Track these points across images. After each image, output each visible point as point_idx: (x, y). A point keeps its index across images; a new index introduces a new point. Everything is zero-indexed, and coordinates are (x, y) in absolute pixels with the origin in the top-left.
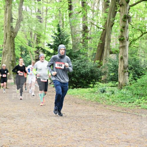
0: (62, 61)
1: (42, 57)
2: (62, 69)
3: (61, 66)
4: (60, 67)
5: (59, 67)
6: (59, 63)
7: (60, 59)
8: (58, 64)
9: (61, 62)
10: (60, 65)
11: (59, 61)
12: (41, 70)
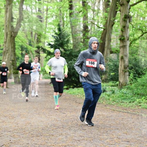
0: (94, 57)
1: (57, 53)
2: (94, 68)
3: (94, 64)
4: (92, 65)
5: (90, 65)
6: (90, 60)
7: (91, 55)
8: (89, 62)
9: (93, 59)
10: (92, 63)
11: (90, 58)
12: (56, 67)
